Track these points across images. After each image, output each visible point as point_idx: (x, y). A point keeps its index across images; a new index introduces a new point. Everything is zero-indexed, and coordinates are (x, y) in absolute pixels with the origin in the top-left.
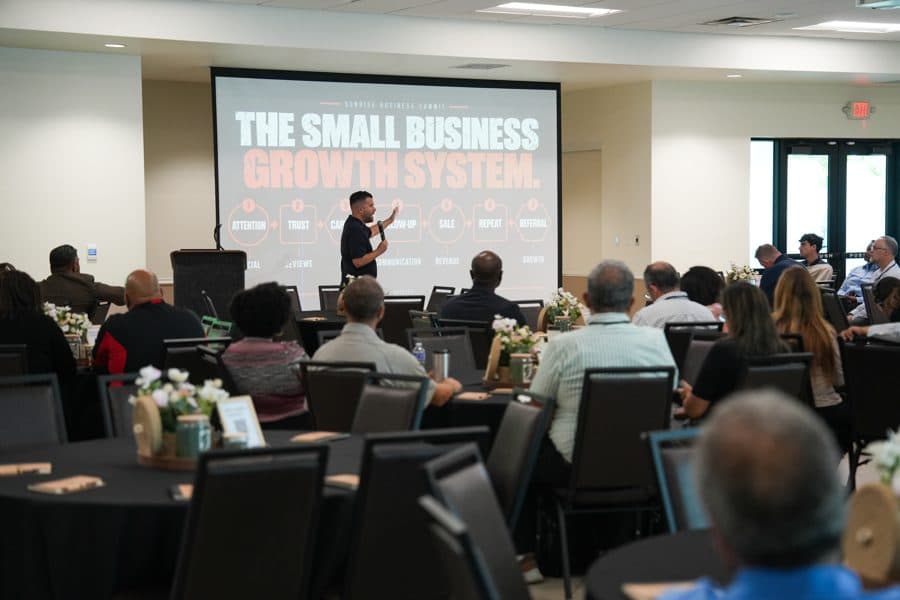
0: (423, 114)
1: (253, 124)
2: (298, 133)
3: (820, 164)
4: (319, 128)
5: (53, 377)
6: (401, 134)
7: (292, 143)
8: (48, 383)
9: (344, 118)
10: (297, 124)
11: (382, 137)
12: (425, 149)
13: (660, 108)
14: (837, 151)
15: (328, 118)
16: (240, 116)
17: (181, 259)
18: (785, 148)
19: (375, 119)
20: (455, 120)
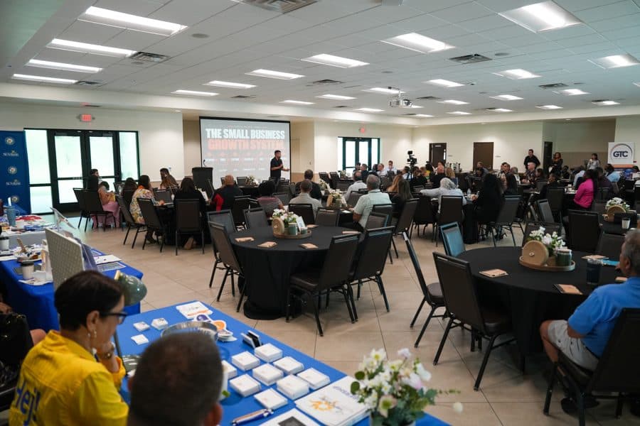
0: (255, 129)
1: (211, 132)
2: (222, 135)
3: (353, 143)
4: (228, 133)
5: (230, 210)
6: (249, 135)
7: (221, 137)
8: (228, 212)
9: (234, 130)
10: (222, 132)
11: (245, 135)
12: (256, 139)
13: (316, 128)
14: (357, 140)
15: (230, 130)
16: (207, 130)
17: (195, 170)
18: (345, 139)
19: (243, 131)
20: (263, 131)
